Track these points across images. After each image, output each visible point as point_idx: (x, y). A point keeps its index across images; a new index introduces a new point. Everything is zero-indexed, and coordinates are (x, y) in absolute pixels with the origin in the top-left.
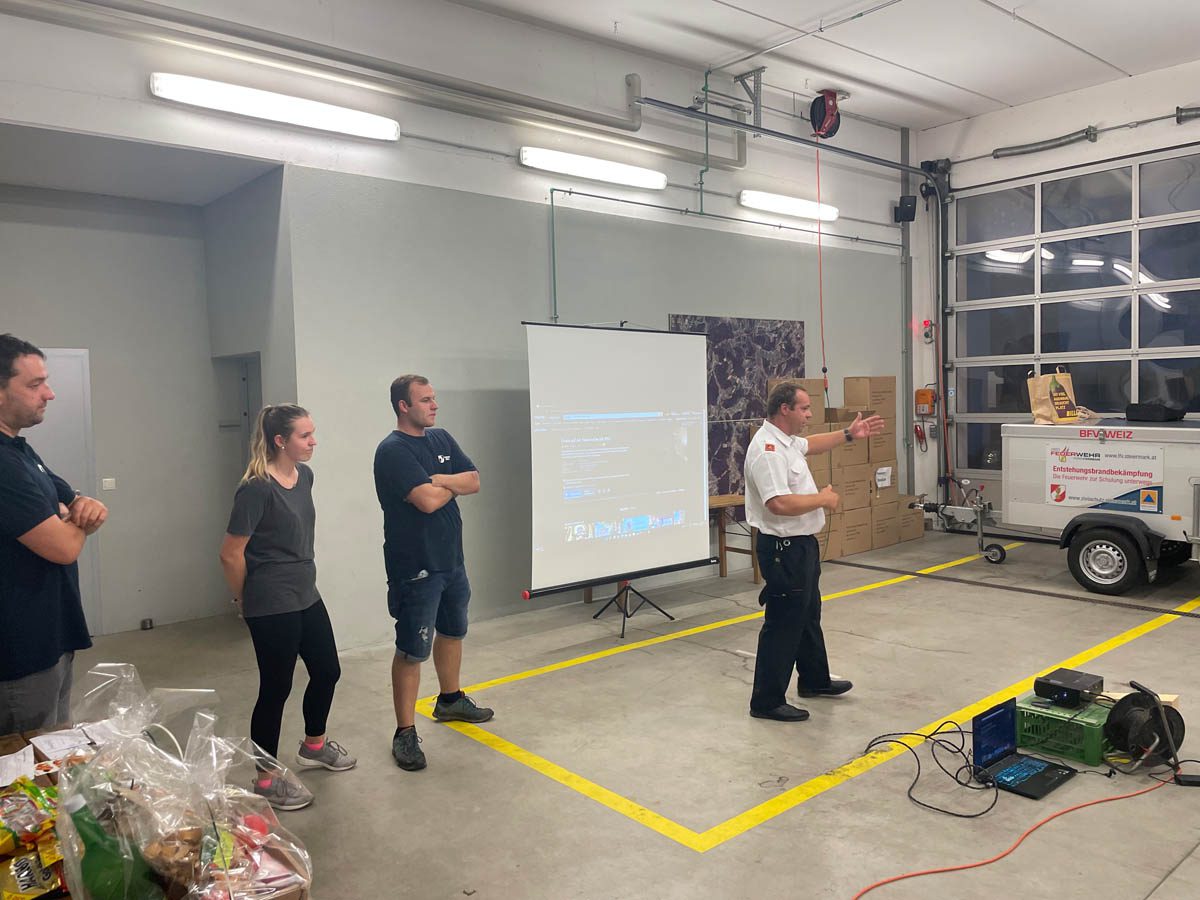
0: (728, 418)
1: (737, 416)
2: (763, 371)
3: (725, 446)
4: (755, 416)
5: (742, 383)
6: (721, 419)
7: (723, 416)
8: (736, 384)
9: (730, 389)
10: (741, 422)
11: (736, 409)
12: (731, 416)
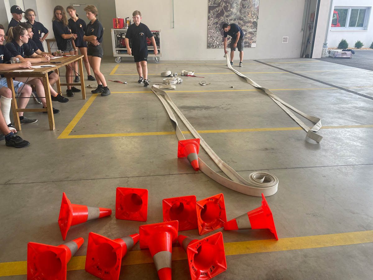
0: (227, 20)
2: (242, 7)
4: (237, 20)
5: (233, 10)
6: (225, 20)
7: (226, 20)
8: (231, 11)
9: (228, 12)
11: (230, 18)
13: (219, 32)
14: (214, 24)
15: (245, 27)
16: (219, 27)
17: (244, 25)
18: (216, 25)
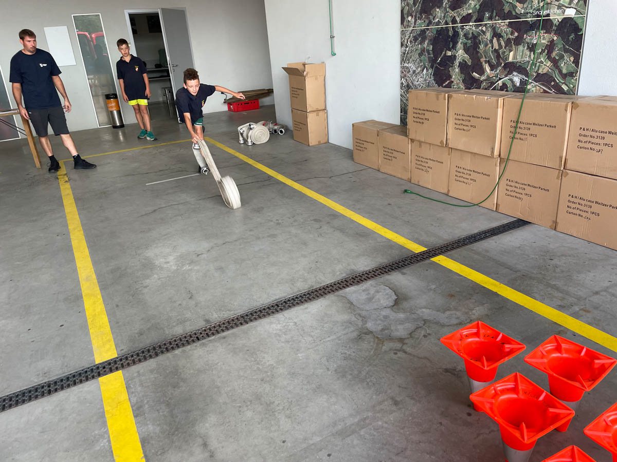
0: (454, 21)
1: (466, 19)
3: (449, 53)
4: (490, 18)
6: (446, 23)
10: (471, 27)
12: (458, 19)
13: (430, 71)
14: (415, 39)
15: (521, 48)
16: (428, 51)
17: (518, 41)
18: (421, 44)
